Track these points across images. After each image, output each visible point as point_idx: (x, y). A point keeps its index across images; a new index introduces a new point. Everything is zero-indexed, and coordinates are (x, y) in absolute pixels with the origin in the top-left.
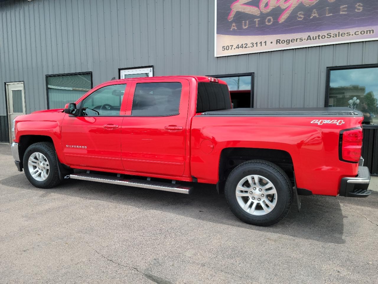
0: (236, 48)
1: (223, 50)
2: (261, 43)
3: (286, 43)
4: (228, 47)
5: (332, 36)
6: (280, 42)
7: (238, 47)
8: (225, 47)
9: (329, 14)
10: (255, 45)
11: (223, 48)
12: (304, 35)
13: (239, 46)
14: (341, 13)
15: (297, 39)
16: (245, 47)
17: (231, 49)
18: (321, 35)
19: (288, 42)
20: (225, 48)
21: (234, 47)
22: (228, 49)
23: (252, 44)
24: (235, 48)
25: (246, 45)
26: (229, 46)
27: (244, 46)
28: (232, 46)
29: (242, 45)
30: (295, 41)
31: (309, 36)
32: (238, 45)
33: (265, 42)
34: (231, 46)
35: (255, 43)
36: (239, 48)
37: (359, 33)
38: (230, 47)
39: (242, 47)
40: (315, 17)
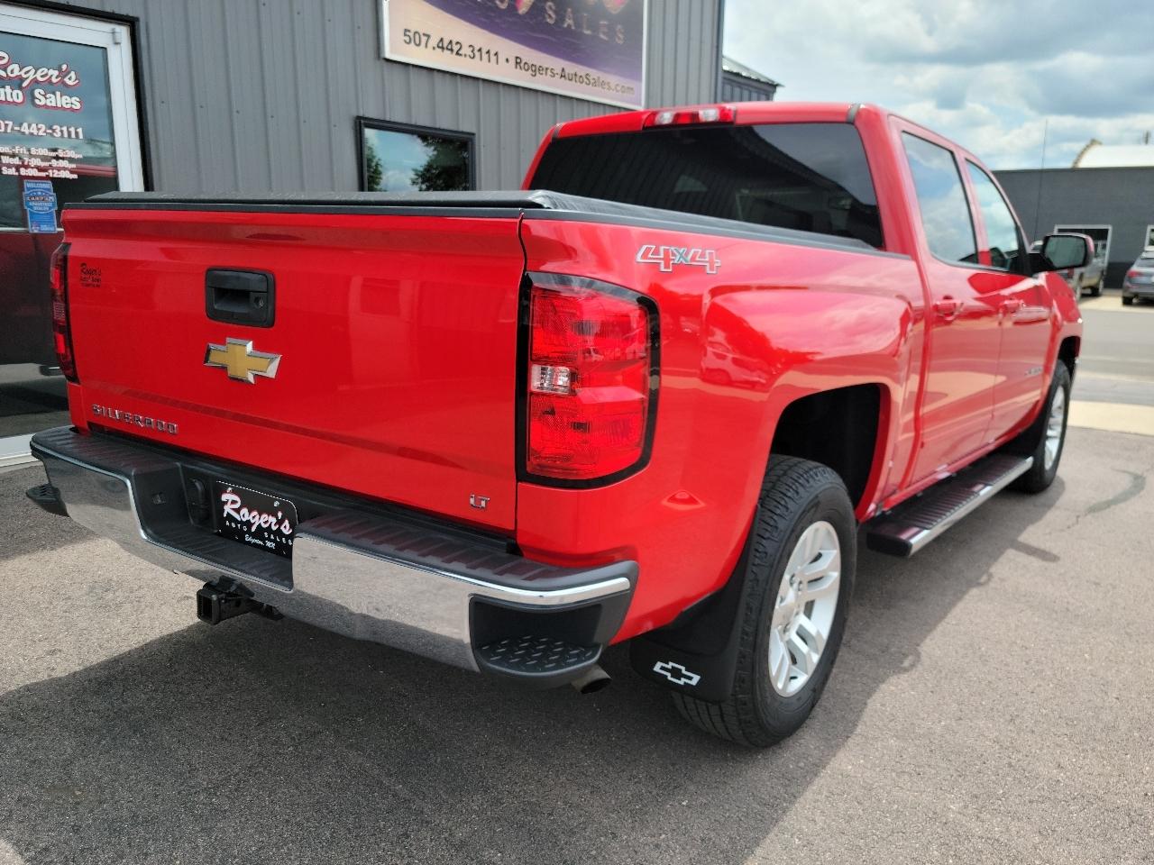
0: (438, 47)
1: (405, 41)
2: (488, 52)
3: (530, 71)
4: (417, 36)
5: (592, 81)
6: (522, 65)
7: (441, 46)
8: (411, 34)
9: (588, 29)
10: (477, 54)
11: (405, 35)
12: (557, 63)
13: (445, 45)
14: (602, 36)
15: (547, 69)
16: (457, 53)
17: (426, 46)
18: (579, 74)
19: (536, 70)
20: (413, 38)
21: (434, 41)
22: (417, 42)
23: (471, 49)
24: (436, 46)
25: (458, 46)
26: (422, 36)
27: (456, 48)
28: (428, 36)
29: (451, 42)
30: (544, 72)
31: (563, 70)
32: (442, 40)
33: (496, 54)
34: (424, 35)
35: (477, 48)
36: (445, 51)
37: (619, 88)
38: (424, 39)
39: (452, 50)
40: (569, 26)
